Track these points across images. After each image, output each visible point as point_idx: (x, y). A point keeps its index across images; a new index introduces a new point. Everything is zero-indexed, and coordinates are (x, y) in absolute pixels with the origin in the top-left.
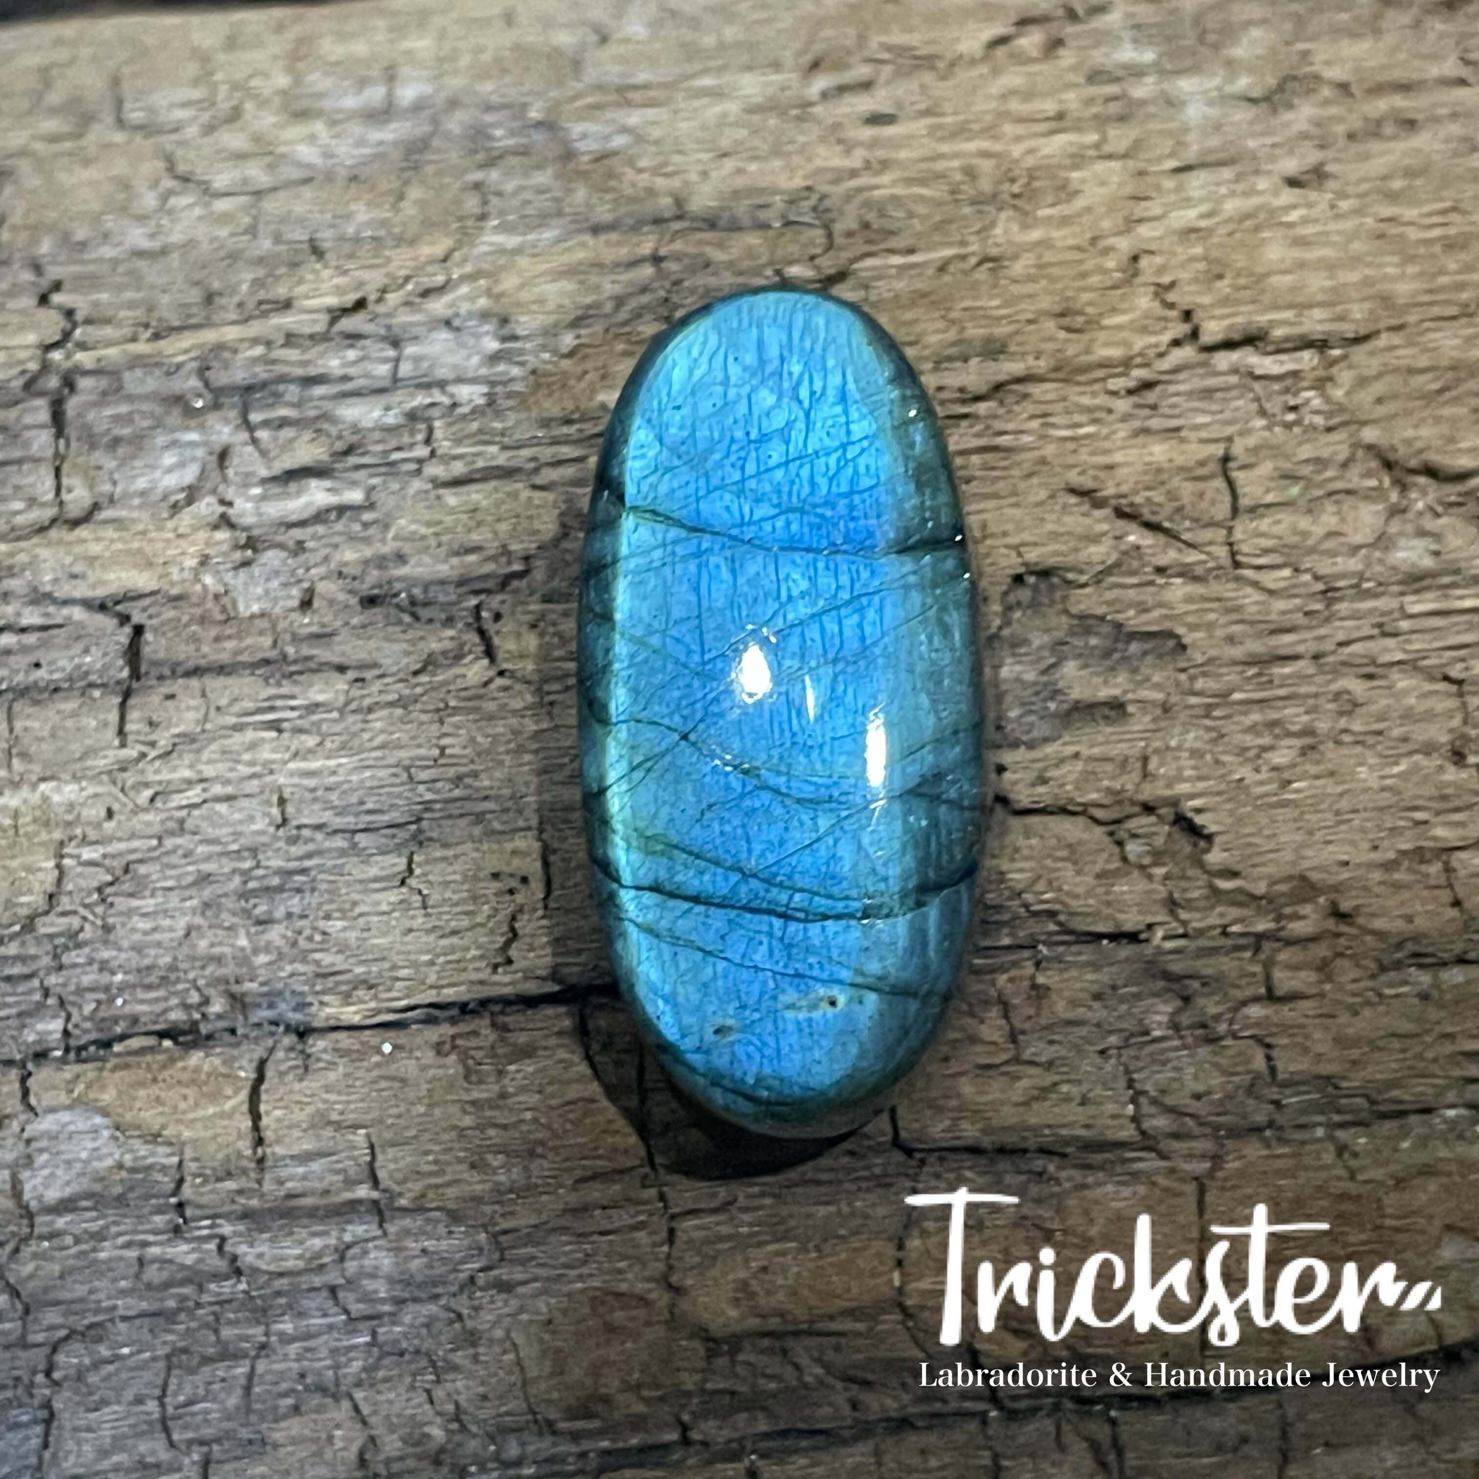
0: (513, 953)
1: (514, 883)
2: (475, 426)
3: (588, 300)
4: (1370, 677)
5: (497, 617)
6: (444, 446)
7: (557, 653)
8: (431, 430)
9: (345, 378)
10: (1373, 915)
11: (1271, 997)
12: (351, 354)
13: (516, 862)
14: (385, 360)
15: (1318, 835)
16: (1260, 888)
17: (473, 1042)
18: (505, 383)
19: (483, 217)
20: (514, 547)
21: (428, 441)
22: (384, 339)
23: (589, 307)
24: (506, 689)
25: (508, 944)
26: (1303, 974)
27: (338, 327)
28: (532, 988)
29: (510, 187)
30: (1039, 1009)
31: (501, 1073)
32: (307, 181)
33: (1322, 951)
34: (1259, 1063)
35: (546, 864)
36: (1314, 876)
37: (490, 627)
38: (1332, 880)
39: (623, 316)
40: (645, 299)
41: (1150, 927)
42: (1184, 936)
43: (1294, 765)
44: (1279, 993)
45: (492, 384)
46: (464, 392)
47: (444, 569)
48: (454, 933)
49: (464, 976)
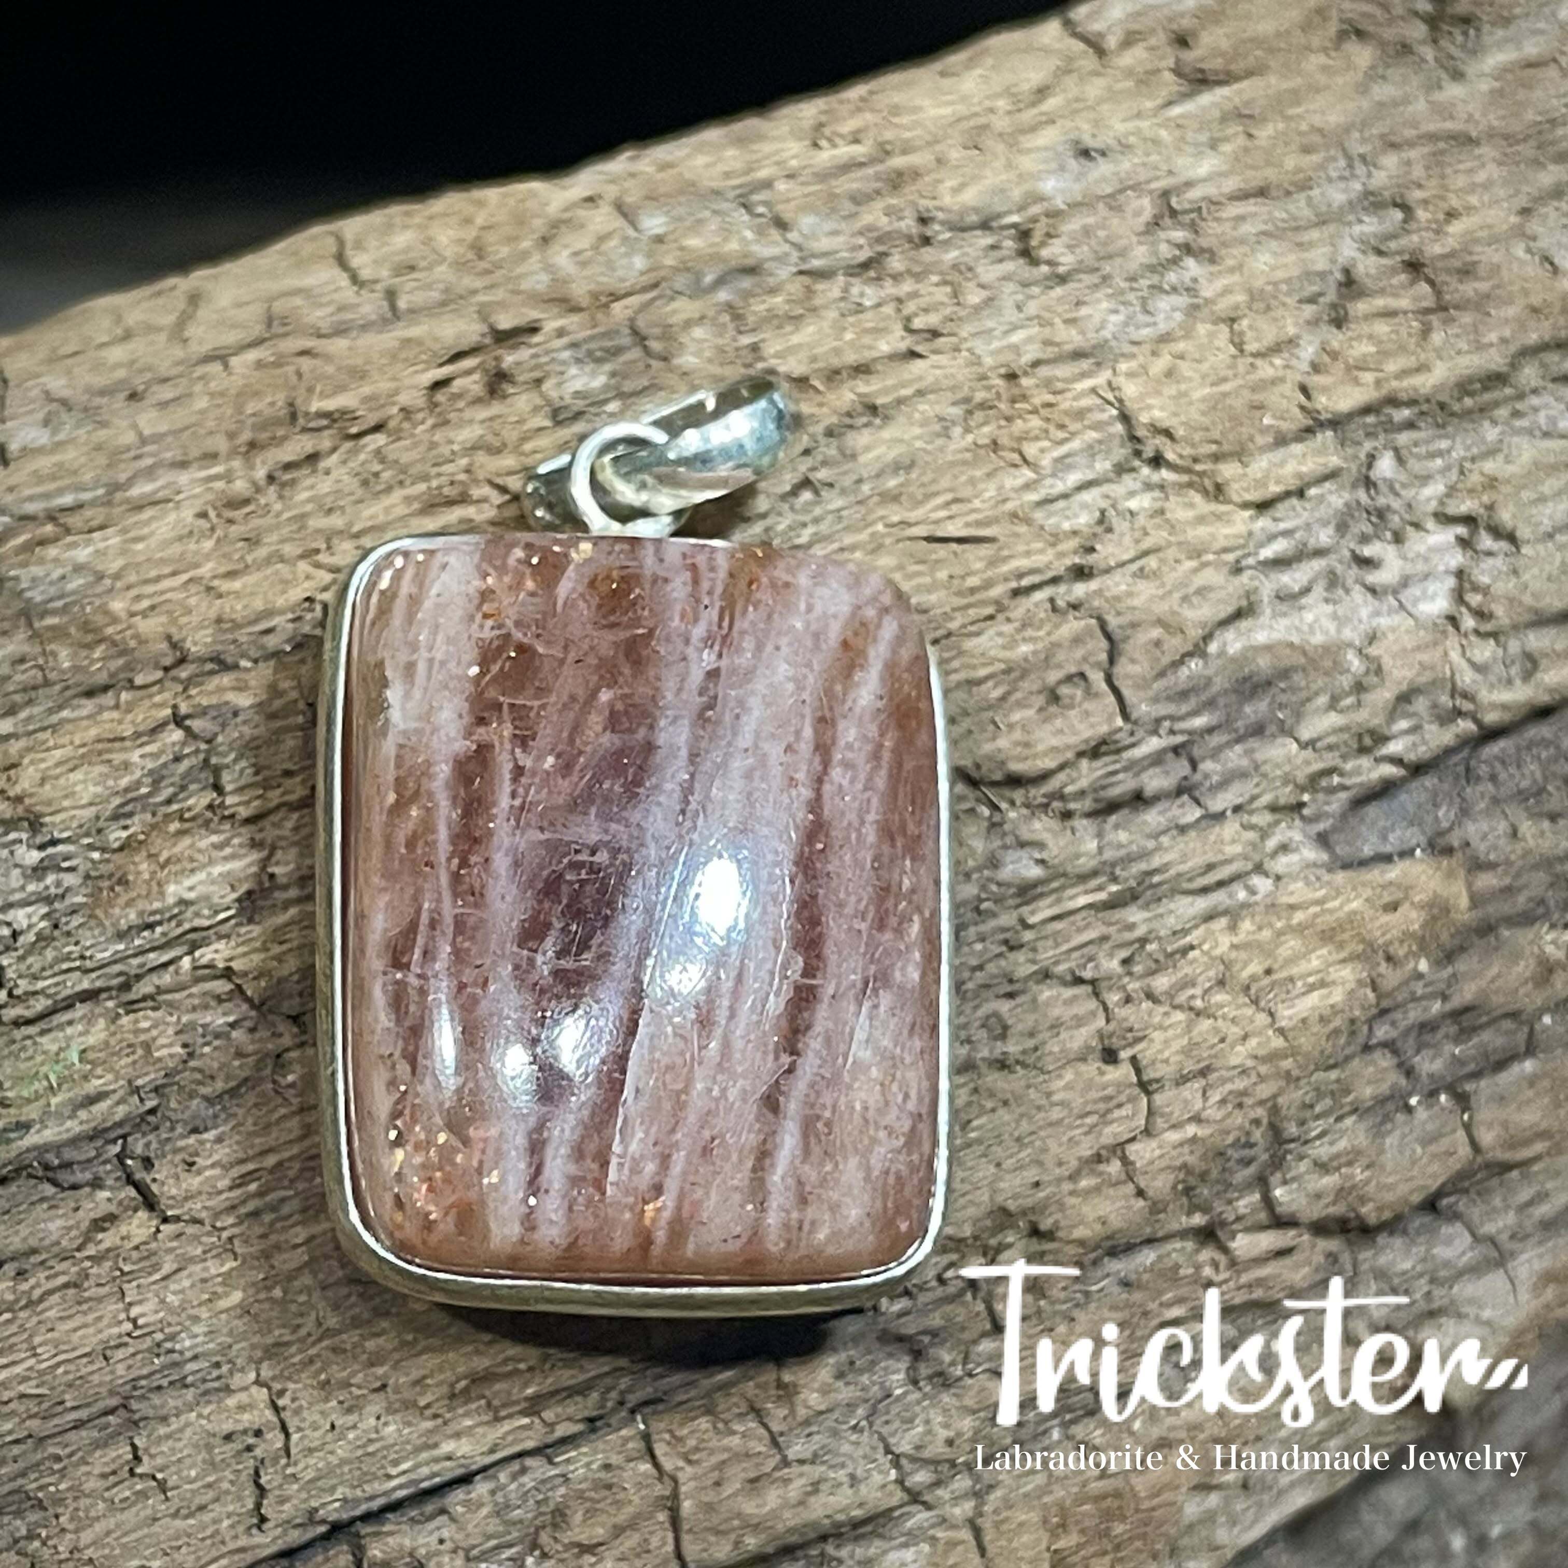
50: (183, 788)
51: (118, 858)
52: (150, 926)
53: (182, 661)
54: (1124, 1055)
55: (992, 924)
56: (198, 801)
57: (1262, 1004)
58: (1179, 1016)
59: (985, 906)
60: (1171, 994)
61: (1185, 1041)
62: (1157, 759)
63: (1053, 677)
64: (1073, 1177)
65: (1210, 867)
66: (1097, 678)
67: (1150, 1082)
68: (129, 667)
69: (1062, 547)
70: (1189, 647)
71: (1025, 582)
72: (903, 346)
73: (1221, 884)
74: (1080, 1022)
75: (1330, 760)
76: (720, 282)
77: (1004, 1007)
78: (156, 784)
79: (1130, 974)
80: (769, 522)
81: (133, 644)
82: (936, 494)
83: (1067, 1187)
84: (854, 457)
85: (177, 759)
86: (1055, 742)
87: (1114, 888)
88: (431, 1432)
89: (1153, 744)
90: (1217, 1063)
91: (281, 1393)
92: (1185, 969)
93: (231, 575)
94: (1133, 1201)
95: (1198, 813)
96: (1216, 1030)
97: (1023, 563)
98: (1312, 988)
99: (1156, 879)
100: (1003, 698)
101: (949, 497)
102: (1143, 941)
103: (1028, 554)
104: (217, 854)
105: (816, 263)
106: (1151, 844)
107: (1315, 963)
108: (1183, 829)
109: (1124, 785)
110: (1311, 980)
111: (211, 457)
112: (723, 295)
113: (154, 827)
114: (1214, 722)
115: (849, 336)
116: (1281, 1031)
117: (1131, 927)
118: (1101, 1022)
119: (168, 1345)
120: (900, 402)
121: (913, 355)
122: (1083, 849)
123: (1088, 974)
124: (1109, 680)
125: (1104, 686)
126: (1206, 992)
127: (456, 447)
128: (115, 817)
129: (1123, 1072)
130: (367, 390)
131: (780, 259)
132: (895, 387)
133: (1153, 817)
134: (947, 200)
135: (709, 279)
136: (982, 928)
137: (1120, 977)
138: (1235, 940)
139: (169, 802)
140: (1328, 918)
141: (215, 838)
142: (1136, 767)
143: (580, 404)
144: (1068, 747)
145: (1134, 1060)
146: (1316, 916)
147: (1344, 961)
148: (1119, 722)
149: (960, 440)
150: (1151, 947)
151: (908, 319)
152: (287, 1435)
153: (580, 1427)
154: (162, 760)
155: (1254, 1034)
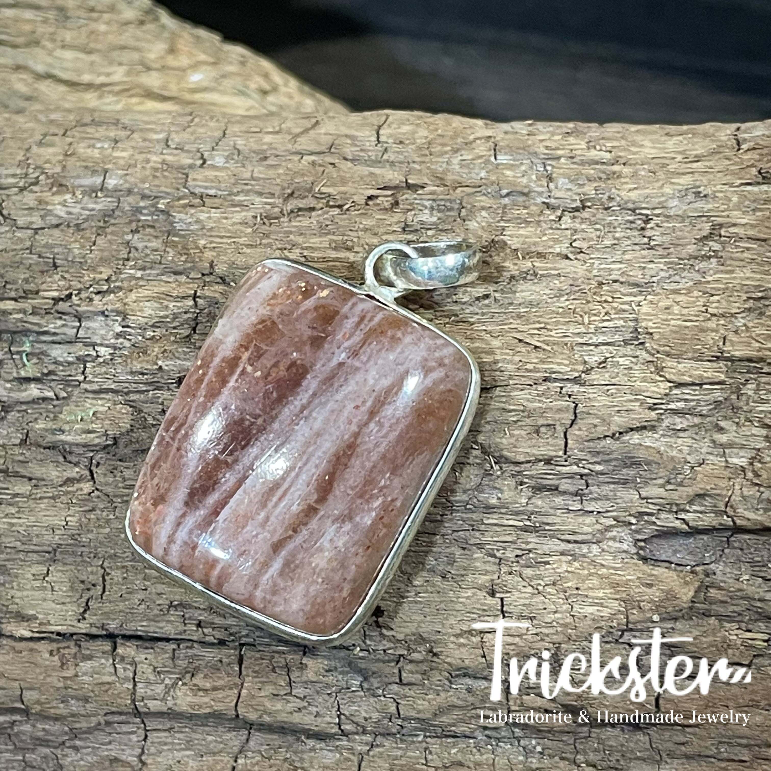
0: (86, 616)
1: (90, 586)
2: (104, 369)
3: (162, 314)
4: (464, 549)
5: (98, 464)
6: (90, 377)
7: (120, 485)
8: (85, 368)
9: (55, 334)
10: (448, 656)
11: (401, 682)
12: (59, 323)
13: (91, 577)
14: (74, 327)
15: (428, 618)
16: (401, 637)
17: (66, 651)
18: (120, 349)
19: (128, 260)
20: (109, 432)
21: (83, 373)
22: (75, 316)
23: (161, 317)
24: (98, 497)
25: (85, 611)
26: (415, 676)
27: (56, 307)
28: (94, 631)
29: (140, 245)
30: (302, 674)
31: (77, 665)
32: (57, 226)
33: (424, 667)
34: (393, 709)
35: (104, 580)
36: (425, 635)
37: (93, 468)
38: (434, 638)
39: (176, 324)
40: (186, 316)
41: (354, 645)
42: (368, 651)
43: (422, 586)
44: (404, 682)
45: (115, 348)
46: (102, 350)
47: (79, 439)
48: (63, 603)
49: (66, 623)
50: (182, 325)
51: (148, 342)
52: (143, 374)
53: (211, 274)
54: (498, 595)
55: (469, 515)
56: (186, 332)
57: (570, 601)
58: (529, 589)
59: (468, 507)
60: (531, 579)
61: (527, 602)
62: (571, 476)
63: (541, 422)
64: (457, 636)
65: (574, 533)
66: (560, 429)
67: (507, 612)
68: (192, 269)
69: (576, 367)
70: (609, 434)
71: (554, 376)
72: (565, 251)
73: (576, 542)
74: (486, 573)
75: (652, 509)
76: (508, 195)
77: (458, 552)
78: (174, 319)
79: (518, 562)
80: (464, 307)
81: (197, 260)
82: (539, 322)
83: (452, 639)
84: (515, 292)
85: (186, 313)
86: (528, 450)
87: (528, 523)
88: (157, 616)
89: (575, 468)
90: (538, 617)
91: (108, 574)
92: (542, 570)
93: (248, 246)
94: (480, 658)
95: (579, 507)
96: (544, 603)
97: (555, 367)
98: (597, 604)
99: (547, 527)
100: (516, 422)
101: (542, 325)
102: (530, 551)
103: (559, 364)
104: (182, 356)
105: (552, 201)
106: (552, 511)
107: (601, 595)
108: (569, 511)
109: (551, 481)
110: (596, 601)
111: (272, 195)
112: (506, 201)
113: (164, 335)
114: (606, 471)
115: (544, 238)
116: (573, 616)
117: (528, 543)
118: (496, 577)
119: (76, 537)
120: (549, 275)
121: (567, 258)
122: (519, 501)
123: (498, 554)
124: (565, 434)
125: (562, 435)
126: (547, 585)
127: (361, 226)
128: (153, 326)
129: (495, 602)
130: (343, 189)
131: (540, 194)
132: (551, 269)
133: (559, 500)
134: (623, 193)
135: (504, 192)
136: (464, 515)
137: (512, 562)
138: (569, 569)
139: (174, 328)
140: (618, 578)
141: (185, 349)
142: (559, 475)
143: (419, 227)
144: (534, 455)
145: (502, 599)
146: (612, 574)
147: (616, 599)
148: (561, 453)
149: (563, 302)
150: (531, 555)
151: (575, 240)
152: (104, 591)
153: (216, 641)
154: (181, 310)
155: (561, 613)
